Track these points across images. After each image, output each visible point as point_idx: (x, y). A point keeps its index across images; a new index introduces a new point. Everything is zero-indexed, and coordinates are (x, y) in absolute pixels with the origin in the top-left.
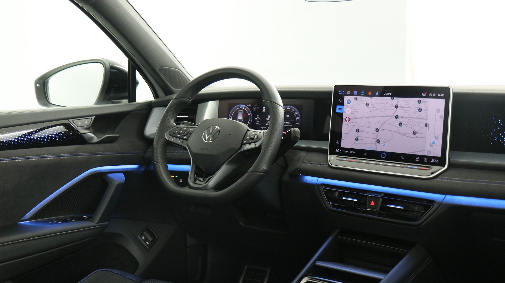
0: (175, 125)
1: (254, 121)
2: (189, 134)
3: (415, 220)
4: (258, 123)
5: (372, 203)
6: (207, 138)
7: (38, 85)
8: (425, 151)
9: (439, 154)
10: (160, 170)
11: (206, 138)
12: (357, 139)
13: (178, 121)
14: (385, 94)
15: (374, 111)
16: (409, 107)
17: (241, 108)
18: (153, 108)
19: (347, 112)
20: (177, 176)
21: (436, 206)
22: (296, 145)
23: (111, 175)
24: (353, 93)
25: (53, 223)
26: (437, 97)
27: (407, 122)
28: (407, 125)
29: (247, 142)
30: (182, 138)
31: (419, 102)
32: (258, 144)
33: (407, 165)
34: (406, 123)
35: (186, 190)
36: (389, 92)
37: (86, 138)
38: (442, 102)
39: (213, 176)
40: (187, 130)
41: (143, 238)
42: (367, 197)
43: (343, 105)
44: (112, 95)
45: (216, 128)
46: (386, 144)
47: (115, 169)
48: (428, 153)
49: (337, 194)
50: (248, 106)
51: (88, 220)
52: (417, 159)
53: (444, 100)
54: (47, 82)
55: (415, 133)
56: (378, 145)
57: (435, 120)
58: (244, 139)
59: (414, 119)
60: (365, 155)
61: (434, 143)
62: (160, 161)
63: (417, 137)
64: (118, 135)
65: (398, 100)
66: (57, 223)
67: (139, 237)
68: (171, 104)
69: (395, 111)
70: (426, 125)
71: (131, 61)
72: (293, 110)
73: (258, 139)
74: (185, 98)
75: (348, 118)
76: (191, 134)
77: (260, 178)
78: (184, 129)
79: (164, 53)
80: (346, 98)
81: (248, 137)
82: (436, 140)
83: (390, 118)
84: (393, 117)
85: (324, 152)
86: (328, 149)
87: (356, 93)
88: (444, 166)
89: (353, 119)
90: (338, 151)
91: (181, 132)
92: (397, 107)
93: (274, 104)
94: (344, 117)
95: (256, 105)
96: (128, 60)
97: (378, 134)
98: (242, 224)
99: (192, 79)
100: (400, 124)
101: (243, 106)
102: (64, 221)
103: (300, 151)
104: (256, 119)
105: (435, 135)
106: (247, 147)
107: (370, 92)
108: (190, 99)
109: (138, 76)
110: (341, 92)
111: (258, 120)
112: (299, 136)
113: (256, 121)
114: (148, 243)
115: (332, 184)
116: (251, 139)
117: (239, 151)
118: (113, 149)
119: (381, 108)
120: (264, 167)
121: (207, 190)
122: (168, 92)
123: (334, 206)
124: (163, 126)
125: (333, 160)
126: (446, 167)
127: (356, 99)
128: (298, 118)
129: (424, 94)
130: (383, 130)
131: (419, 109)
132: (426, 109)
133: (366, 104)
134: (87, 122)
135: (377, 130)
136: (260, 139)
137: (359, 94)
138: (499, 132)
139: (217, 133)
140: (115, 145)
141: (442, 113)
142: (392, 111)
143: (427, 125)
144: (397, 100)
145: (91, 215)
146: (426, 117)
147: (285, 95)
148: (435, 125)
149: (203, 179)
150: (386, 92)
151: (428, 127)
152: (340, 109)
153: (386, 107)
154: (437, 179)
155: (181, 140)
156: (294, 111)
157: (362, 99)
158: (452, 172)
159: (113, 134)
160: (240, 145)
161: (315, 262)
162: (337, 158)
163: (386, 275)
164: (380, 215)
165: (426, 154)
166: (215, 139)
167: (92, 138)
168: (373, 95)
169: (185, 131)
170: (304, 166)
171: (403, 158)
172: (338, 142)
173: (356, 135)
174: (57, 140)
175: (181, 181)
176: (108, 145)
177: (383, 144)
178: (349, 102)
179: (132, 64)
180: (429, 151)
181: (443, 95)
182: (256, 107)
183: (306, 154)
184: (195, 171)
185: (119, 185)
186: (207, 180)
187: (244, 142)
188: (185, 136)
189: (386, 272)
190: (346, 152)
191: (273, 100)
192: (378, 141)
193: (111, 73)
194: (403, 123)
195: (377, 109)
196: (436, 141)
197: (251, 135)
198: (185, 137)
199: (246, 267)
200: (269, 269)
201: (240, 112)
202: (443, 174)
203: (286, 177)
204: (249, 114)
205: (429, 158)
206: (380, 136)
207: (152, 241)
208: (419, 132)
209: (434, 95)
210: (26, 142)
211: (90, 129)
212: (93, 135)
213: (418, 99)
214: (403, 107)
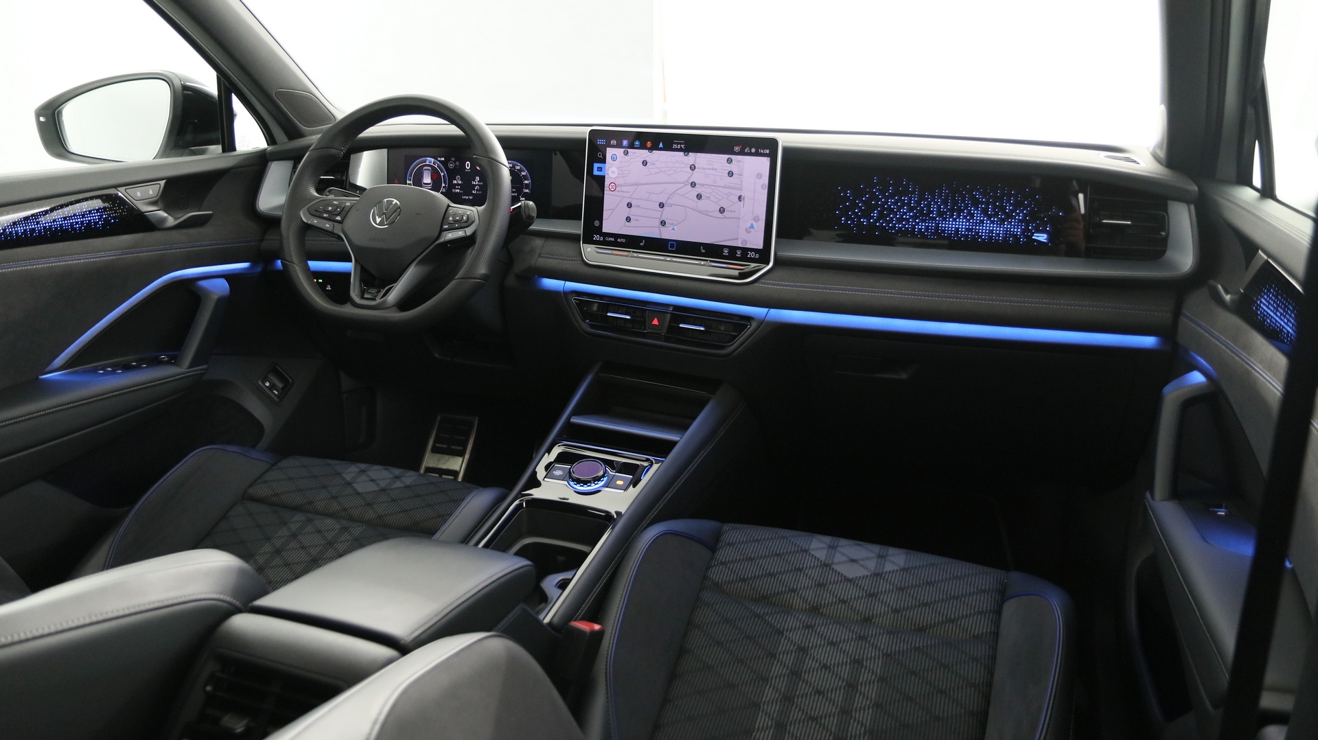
0: (315, 196)
1: (452, 186)
2: (344, 212)
3: (722, 348)
4: (458, 189)
5: (655, 322)
6: (378, 220)
7: (42, 119)
8: (737, 239)
9: (759, 245)
10: (298, 276)
11: (376, 221)
12: (628, 219)
13: (322, 187)
14: (675, 146)
15: (656, 173)
16: (713, 169)
17: (427, 163)
18: (270, 163)
19: (612, 175)
20: (320, 281)
21: (754, 325)
22: (533, 227)
23: (203, 283)
24: (622, 143)
25: (106, 373)
26: (757, 154)
27: (710, 193)
28: (709, 197)
29: (450, 228)
30: (332, 218)
31: (730, 161)
32: (469, 231)
33: (711, 261)
34: (708, 195)
35: (347, 310)
36: (681, 144)
37: (152, 220)
38: (765, 162)
39: (395, 284)
40: (340, 204)
41: (267, 384)
42: (647, 312)
43: (605, 163)
44: (189, 137)
45: (394, 203)
46: (675, 228)
47: (210, 272)
48: (742, 243)
49: (595, 308)
50: (439, 161)
51: (168, 363)
52: (726, 251)
53: (769, 159)
54: (60, 113)
55: (722, 210)
56: (663, 228)
57: (755, 190)
58: (444, 222)
59: (720, 189)
60: (642, 244)
61: (752, 227)
62: (295, 259)
63: (725, 218)
64: (211, 212)
65: (695, 158)
66: (113, 372)
67: (260, 383)
68: (307, 158)
69: (689, 175)
70: (740, 198)
71: (222, 79)
72: (518, 168)
73: (468, 223)
74: (333, 148)
75: (613, 184)
76: (348, 211)
77: (477, 288)
78: (335, 202)
79: (285, 66)
80: (610, 152)
81: (451, 219)
82: (756, 222)
83: (682, 185)
84: (686, 185)
85: (574, 238)
86: (580, 235)
87: (625, 143)
88: (768, 264)
89: (620, 186)
90: (596, 237)
91: (330, 208)
92: (693, 168)
93: (494, 162)
94: (607, 183)
95: (453, 159)
96: (217, 76)
97: (662, 212)
98: (437, 355)
99: (340, 116)
100: (699, 197)
101: (430, 160)
102: (127, 368)
103: (533, 238)
104: (455, 182)
105: (754, 215)
106: (450, 236)
107: (649, 143)
108: (342, 150)
109: (237, 104)
110: (600, 142)
111: (458, 185)
112: (534, 214)
113: (454, 186)
114: (277, 393)
115: (589, 292)
116: (456, 221)
117: (438, 242)
118: (206, 237)
119: (668, 169)
120: (482, 270)
121: (386, 308)
122: (293, 133)
123: (592, 326)
124: (295, 198)
125: (591, 253)
126: (771, 264)
127: (626, 153)
128: (526, 182)
129: (737, 149)
130: (671, 205)
131: (729, 173)
132: (739, 173)
133: (643, 162)
134: (153, 191)
135: (662, 205)
136: (473, 222)
137: (632, 146)
138: (847, 209)
139: (396, 211)
140: (206, 230)
141: (765, 180)
142: (686, 175)
143: (742, 198)
144: (693, 157)
145: (174, 353)
146: (740, 186)
147: (509, 143)
148: (754, 199)
149: (376, 290)
150: (675, 143)
151: (742, 202)
152: (600, 169)
153: (675, 169)
154: (757, 285)
155: (331, 223)
156: (521, 170)
157: (635, 153)
158: (780, 273)
159: (199, 211)
160: (438, 231)
161: (570, 419)
162: (597, 250)
163: (683, 435)
164: (667, 339)
165: (740, 245)
166: (394, 222)
167: (164, 220)
168: (654, 147)
169: (337, 206)
170: (543, 262)
171: (703, 251)
172: (597, 223)
173: (627, 212)
174: (100, 227)
175: (329, 288)
176: (193, 231)
177: (671, 228)
178: (614, 158)
179: (224, 83)
180: (744, 240)
181: (768, 151)
182: (455, 162)
183: (543, 242)
184: (360, 276)
185: (221, 300)
186: (383, 291)
187: (445, 227)
188: (337, 215)
189: (683, 428)
190: (610, 239)
191: (493, 156)
192: (663, 223)
193: (185, 96)
194: (703, 194)
195: (662, 171)
196: (755, 224)
197: (455, 215)
198: (338, 218)
199: (439, 418)
200: (477, 418)
201: (425, 170)
202: (766, 277)
203: (511, 281)
204: (442, 174)
205: (745, 250)
206: (667, 214)
207: (283, 388)
208: (729, 209)
209: (753, 150)
210: (40, 231)
211: (159, 203)
212: (166, 215)
213: (728, 156)
214: (703, 169)
